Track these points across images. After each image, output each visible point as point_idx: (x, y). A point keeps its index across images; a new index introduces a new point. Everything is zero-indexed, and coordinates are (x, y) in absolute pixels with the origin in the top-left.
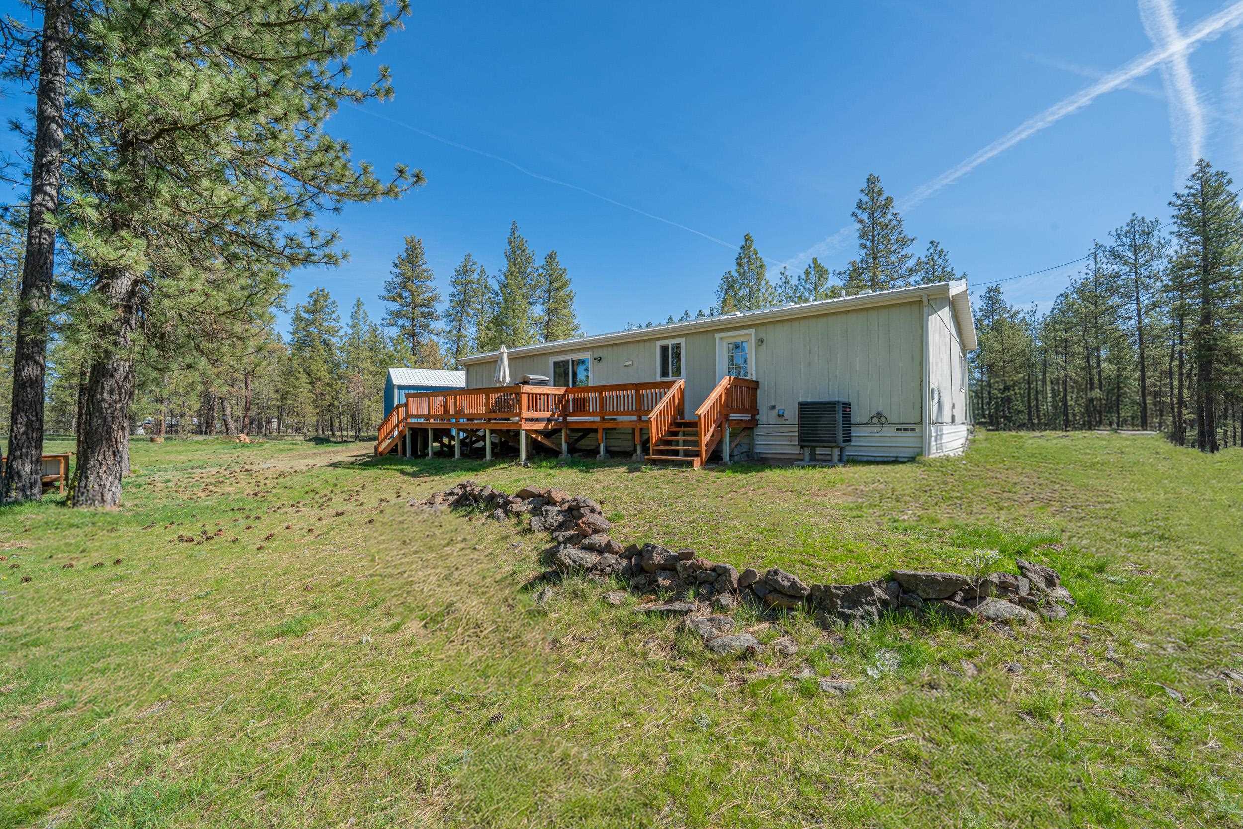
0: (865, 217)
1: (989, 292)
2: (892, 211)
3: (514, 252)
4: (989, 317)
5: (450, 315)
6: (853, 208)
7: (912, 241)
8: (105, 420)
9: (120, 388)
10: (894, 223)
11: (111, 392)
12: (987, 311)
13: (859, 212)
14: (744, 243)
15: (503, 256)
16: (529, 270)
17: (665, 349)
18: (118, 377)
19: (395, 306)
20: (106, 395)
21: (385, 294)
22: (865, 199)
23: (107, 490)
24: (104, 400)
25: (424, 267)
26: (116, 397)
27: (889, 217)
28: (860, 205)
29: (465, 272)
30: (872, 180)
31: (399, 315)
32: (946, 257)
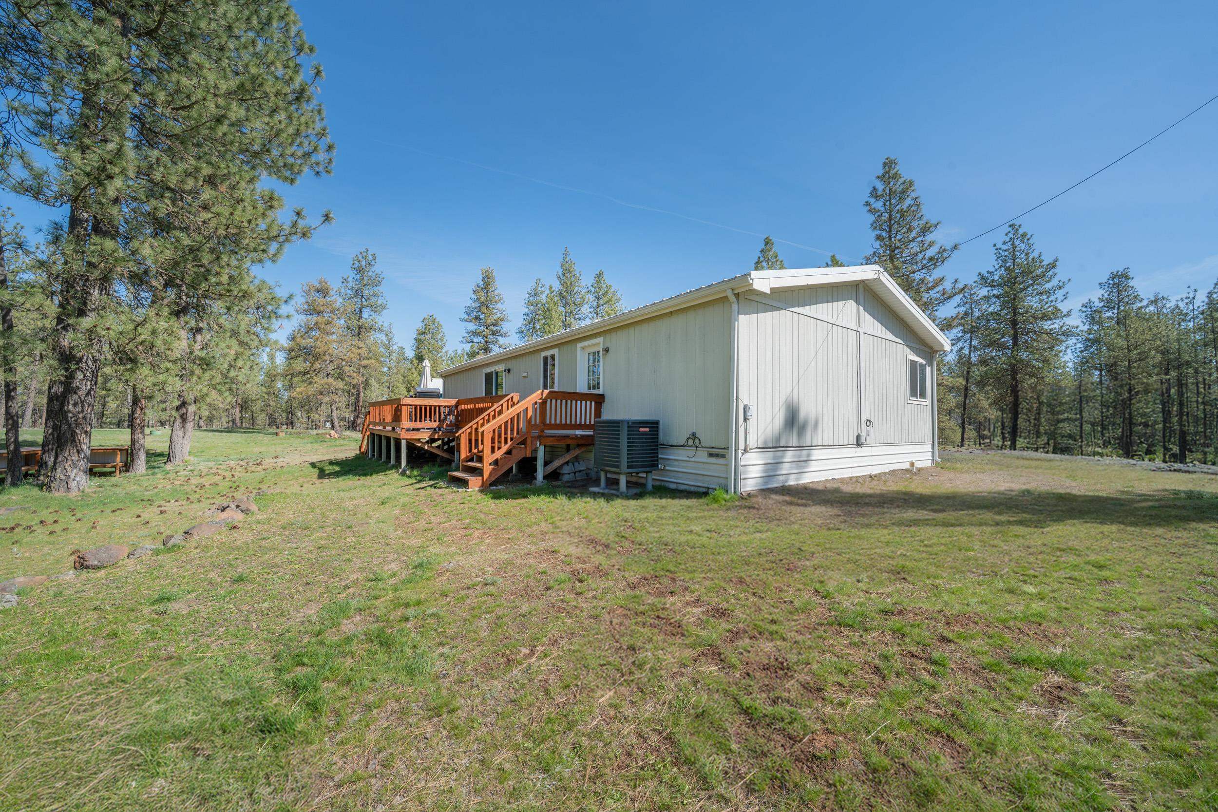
0: (878, 205)
1: (1113, 279)
2: (913, 195)
3: (564, 274)
4: (1113, 308)
5: (522, 332)
6: (866, 197)
7: (936, 226)
8: (70, 426)
9: (82, 402)
10: (914, 208)
11: (75, 405)
12: (1109, 301)
13: (872, 200)
14: (763, 247)
15: (556, 279)
16: (576, 289)
17: (546, 359)
18: (80, 393)
19: (472, 326)
20: (71, 407)
21: (466, 317)
22: (880, 186)
23: (71, 480)
24: (69, 411)
25: (496, 292)
26: (79, 408)
27: (908, 202)
28: (874, 194)
29: (536, 294)
30: (888, 164)
31: (475, 333)
32: (1030, 241)
